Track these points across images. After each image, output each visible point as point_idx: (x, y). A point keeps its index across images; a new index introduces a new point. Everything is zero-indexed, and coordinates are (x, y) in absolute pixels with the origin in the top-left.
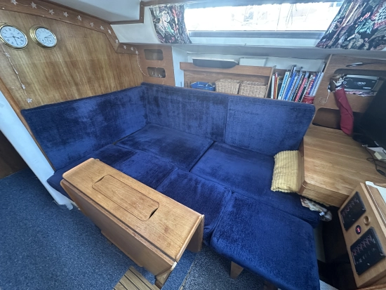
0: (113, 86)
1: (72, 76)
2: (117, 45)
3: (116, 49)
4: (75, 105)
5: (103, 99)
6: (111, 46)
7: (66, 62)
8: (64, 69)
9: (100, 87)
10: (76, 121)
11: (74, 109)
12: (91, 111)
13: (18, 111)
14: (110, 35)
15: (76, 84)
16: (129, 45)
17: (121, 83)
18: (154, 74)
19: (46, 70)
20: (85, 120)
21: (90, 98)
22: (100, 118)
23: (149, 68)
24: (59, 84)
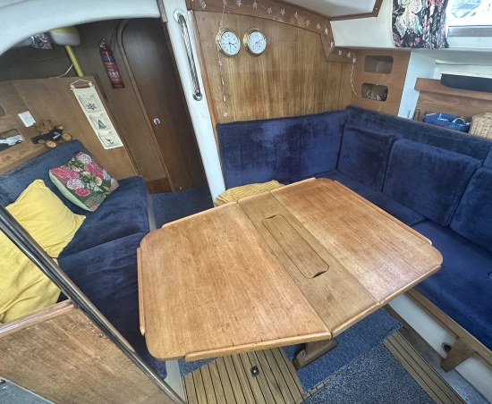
0: (310, 106)
1: (269, 91)
2: (330, 50)
3: (327, 55)
4: (264, 126)
5: (294, 122)
6: (323, 52)
7: (267, 72)
8: (264, 81)
9: (295, 106)
10: (260, 145)
11: (261, 131)
12: (277, 136)
13: (215, 124)
14: (326, 36)
15: (271, 101)
16: (346, 50)
17: (320, 104)
18: (370, 94)
19: (247, 82)
20: (269, 145)
21: (281, 119)
22: (285, 146)
23: (365, 84)
24: (255, 99)
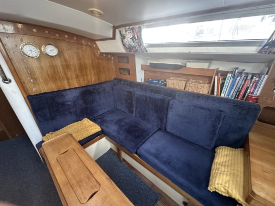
0: (93, 80)
1: (65, 74)
2: (98, 54)
3: (98, 56)
4: (64, 93)
5: (85, 89)
6: (95, 55)
7: (62, 65)
8: (60, 69)
9: (84, 81)
10: (63, 104)
11: (63, 96)
12: (75, 97)
13: (25, 96)
14: (94, 48)
15: (68, 79)
16: (107, 54)
17: (99, 79)
19: (48, 70)
20: (70, 103)
21: (76, 88)
23: (120, 68)
24: (56, 79)
